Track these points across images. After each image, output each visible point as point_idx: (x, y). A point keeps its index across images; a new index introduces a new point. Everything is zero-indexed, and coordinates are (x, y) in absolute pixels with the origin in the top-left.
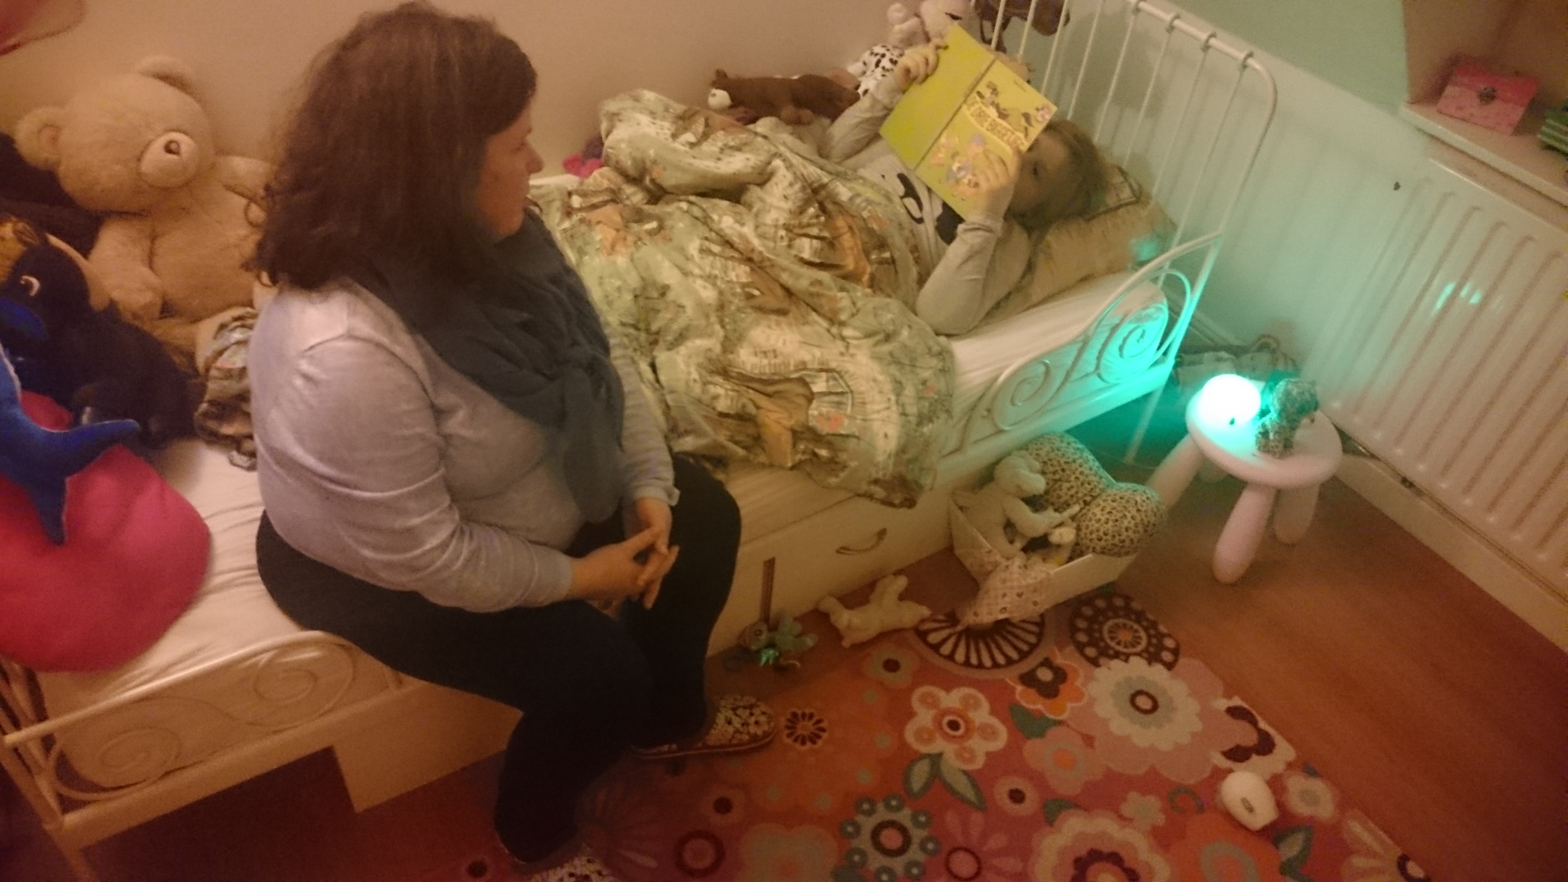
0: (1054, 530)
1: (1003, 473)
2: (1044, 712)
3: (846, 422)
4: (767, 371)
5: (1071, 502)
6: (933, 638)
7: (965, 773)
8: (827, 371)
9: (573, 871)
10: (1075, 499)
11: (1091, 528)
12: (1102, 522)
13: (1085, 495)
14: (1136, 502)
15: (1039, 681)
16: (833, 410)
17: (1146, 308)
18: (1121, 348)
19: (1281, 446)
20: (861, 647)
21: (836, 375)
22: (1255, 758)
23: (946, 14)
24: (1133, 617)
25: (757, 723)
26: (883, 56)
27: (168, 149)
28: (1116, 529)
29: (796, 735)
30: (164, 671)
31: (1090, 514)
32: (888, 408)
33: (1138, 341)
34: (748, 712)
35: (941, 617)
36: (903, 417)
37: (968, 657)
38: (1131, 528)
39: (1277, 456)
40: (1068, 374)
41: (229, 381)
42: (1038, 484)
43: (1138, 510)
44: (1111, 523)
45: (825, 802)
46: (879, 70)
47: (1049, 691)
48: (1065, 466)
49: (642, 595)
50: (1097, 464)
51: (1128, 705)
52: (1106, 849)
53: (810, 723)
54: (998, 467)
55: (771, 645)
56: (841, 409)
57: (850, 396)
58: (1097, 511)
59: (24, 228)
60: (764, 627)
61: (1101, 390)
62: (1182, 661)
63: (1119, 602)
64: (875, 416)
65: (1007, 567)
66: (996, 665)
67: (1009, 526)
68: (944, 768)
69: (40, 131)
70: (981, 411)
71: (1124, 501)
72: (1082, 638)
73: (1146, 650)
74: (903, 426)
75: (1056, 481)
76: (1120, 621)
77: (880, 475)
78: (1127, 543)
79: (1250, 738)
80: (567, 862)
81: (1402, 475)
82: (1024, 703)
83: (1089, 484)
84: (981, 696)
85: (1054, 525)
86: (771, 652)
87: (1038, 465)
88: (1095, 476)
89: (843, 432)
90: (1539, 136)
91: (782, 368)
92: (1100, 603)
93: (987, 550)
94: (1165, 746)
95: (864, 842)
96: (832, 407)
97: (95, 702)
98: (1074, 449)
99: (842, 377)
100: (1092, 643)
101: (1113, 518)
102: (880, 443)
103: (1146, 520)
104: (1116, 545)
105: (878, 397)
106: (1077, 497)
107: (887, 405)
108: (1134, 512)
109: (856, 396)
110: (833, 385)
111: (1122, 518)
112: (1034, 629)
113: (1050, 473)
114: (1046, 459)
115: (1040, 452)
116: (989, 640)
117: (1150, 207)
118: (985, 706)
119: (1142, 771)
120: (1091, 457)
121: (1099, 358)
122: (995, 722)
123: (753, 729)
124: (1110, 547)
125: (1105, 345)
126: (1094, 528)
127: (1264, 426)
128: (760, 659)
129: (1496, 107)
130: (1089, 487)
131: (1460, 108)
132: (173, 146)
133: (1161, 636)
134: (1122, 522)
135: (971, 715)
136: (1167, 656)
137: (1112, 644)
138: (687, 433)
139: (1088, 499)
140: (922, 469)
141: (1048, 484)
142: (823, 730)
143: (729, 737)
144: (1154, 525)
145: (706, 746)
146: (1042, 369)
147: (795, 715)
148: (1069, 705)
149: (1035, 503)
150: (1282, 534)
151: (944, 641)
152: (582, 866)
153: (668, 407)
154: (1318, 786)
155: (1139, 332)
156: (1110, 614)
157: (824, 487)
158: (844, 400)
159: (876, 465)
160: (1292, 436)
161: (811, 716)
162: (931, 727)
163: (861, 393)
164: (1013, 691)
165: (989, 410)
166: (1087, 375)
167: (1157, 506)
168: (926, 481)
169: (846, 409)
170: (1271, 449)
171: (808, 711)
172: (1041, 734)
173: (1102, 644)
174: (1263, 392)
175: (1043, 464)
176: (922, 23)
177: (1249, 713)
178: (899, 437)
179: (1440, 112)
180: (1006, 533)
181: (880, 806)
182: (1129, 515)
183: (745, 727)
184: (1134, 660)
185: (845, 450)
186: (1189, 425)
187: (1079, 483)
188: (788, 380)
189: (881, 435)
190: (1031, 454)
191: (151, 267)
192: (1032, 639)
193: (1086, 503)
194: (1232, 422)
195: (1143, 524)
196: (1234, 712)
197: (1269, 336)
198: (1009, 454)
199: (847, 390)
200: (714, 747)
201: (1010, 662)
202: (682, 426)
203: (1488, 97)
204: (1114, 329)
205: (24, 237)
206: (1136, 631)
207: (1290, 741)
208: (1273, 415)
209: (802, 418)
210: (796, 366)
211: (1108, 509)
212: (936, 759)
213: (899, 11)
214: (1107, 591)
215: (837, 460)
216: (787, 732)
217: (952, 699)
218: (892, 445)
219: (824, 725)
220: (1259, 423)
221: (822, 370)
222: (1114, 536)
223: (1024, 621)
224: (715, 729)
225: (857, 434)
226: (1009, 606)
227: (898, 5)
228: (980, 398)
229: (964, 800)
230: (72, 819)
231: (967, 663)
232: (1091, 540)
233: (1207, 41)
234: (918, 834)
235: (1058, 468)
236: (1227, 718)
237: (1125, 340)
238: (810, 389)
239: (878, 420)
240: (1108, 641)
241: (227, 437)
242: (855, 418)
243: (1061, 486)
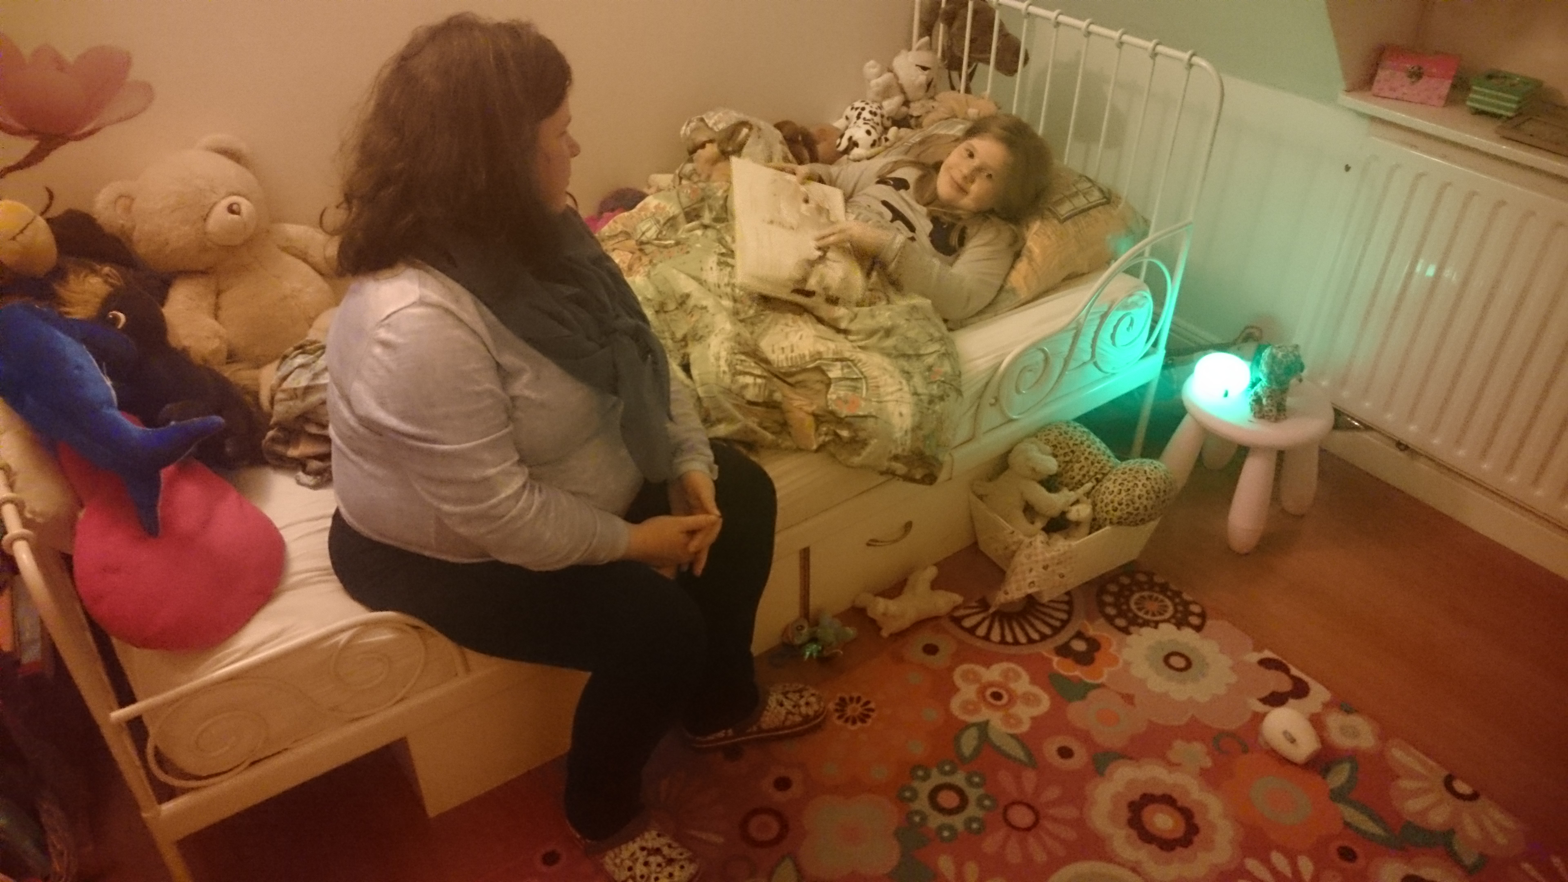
0: (1070, 508)
1: (1016, 459)
2: (1083, 678)
3: (863, 403)
4: (785, 364)
5: (1084, 481)
6: (968, 623)
7: (1013, 736)
8: (841, 360)
9: (644, 844)
10: (1087, 478)
11: (1105, 501)
12: (1115, 493)
13: (1096, 473)
14: (1145, 472)
15: (1074, 651)
16: (850, 393)
17: (1130, 295)
18: (1113, 336)
19: (1274, 410)
20: (901, 635)
21: (850, 363)
22: (1291, 701)
23: (917, 65)
24: (1157, 589)
25: (807, 704)
26: (863, 109)
27: (231, 210)
28: (1128, 497)
29: (846, 716)
30: (253, 649)
31: (1103, 489)
32: (901, 390)
33: (1128, 329)
34: (797, 695)
35: (974, 604)
36: (915, 396)
37: (1003, 636)
38: (1143, 496)
39: (1273, 419)
40: (1066, 362)
41: (294, 401)
42: (1051, 465)
43: (1148, 479)
44: (1123, 494)
45: (880, 773)
46: (861, 121)
47: (1085, 659)
48: (1075, 448)
49: (691, 565)
50: (1104, 445)
51: (1162, 664)
52: (1158, 791)
53: (858, 706)
54: (1010, 455)
55: (814, 639)
56: (858, 393)
57: (864, 381)
58: (1110, 484)
59: (110, 271)
60: (806, 625)
61: (1099, 381)
62: (1209, 623)
63: (1142, 578)
64: (889, 398)
65: (1031, 543)
66: (1031, 641)
67: (1029, 510)
68: (993, 736)
69: (115, 202)
70: (988, 398)
71: (1133, 472)
72: (1111, 611)
73: (1173, 617)
74: (916, 405)
75: (1067, 462)
76: (1146, 594)
77: (899, 451)
78: (1141, 510)
79: (1286, 685)
80: (638, 836)
81: (1397, 439)
82: (1062, 672)
83: (1099, 463)
84: (1020, 669)
85: (1070, 503)
86: (814, 646)
87: (1048, 449)
88: (1104, 455)
89: (861, 413)
90: (1469, 103)
91: (798, 360)
92: (1125, 580)
93: (1009, 531)
94: (1202, 698)
95: (922, 804)
96: (848, 390)
97: (191, 680)
98: (1080, 431)
99: (855, 365)
100: (1121, 614)
101: (1125, 488)
102: (896, 420)
103: (1156, 487)
104: (1131, 514)
105: (890, 381)
106: (1089, 476)
107: (898, 387)
108: (1144, 481)
109: (870, 381)
110: (849, 373)
111: (1133, 487)
112: (1065, 607)
113: (1061, 455)
114: (1055, 443)
115: (1049, 437)
116: (1023, 622)
117: (1120, 206)
118: (1025, 677)
119: (1185, 720)
120: (1098, 440)
121: (1093, 346)
122: (1036, 690)
123: (804, 710)
124: (1125, 516)
125: (1097, 333)
126: (1108, 501)
127: (1256, 394)
128: (804, 654)
129: (1423, 83)
130: (1099, 466)
131: (1393, 90)
132: (235, 207)
133: (1186, 604)
134: (1134, 491)
135: (1012, 685)
136: (1195, 620)
137: (1141, 614)
138: (719, 421)
139: (1099, 476)
140: (938, 446)
141: (1060, 466)
142: (872, 710)
143: (783, 718)
144: (1165, 491)
145: (760, 730)
146: (1041, 356)
147: (842, 699)
148: (1106, 671)
149: (1051, 483)
150: (1290, 504)
151: (979, 624)
152: (654, 839)
153: (699, 399)
154: (1357, 721)
155: (1127, 320)
156: (1134, 588)
157: (848, 467)
158: (859, 385)
159: (895, 441)
160: (1283, 400)
161: (859, 699)
162: (976, 700)
163: (875, 378)
164: (1049, 661)
165: (997, 399)
166: (1084, 363)
167: (1165, 475)
168: (945, 457)
169: (862, 393)
170: (1266, 414)
171: (855, 695)
172: (1083, 697)
173: (1130, 615)
174: (1251, 368)
175: (1052, 448)
176: (896, 77)
177: (1281, 663)
178: (913, 415)
179: (1376, 96)
180: (1025, 515)
181: (935, 772)
182: (1140, 484)
183: (796, 708)
184: (1163, 626)
185: (864, 430)
186: (1186, 404)
187: (1089, 462)
188: (804, 370)
189: (897, 413)
190: (1041, 440)
191: (216, 317)
192: (1064, 616)
193: (1098, 481)
194: (1226, 395)
195: (1154, 491)
196: (1265, 663)
197: (1252, 327)
198: (1020, 441)
199: (860, 376)
200: (768, 731)
201: (1044, 637)
202: (714, 415)
203: (1417, 75)
204: (1104, 316)
205: (110, 280)
206: (1162, 601)
207: (1322, 682)
208: (1264, 382)
209: (822, 403)
210: (811, 356)
211: (1120, 481)
212: (983, 727)
213: (874, 67)
214: (1130, 569)
215: (857, 439)
216: (837, 714)
217: (993, 673)
218: (908, 423)
219: (872, 705)
220: (1252, 392)
221: (837, 360)
222: (1128, 505)
223: (1052, 601)
224: (768, 711)
225: (874, 414)
226: (1035, 579)
227: (872, 62)
228: (987, 384)
229: (1015, 759)
230: (168, 807)
231: (1003, 642)
232: (1107, 512)
233: (1154, 49)
234: (973, 794)
235: (1067, 450)
236: (1262, 669)
237: (1115, 327)
238: (826, 375)
239: (893, 401)
240: (1136, 611)
241: (294, 460)
242: (870, 400)
243: (1072, 467)
